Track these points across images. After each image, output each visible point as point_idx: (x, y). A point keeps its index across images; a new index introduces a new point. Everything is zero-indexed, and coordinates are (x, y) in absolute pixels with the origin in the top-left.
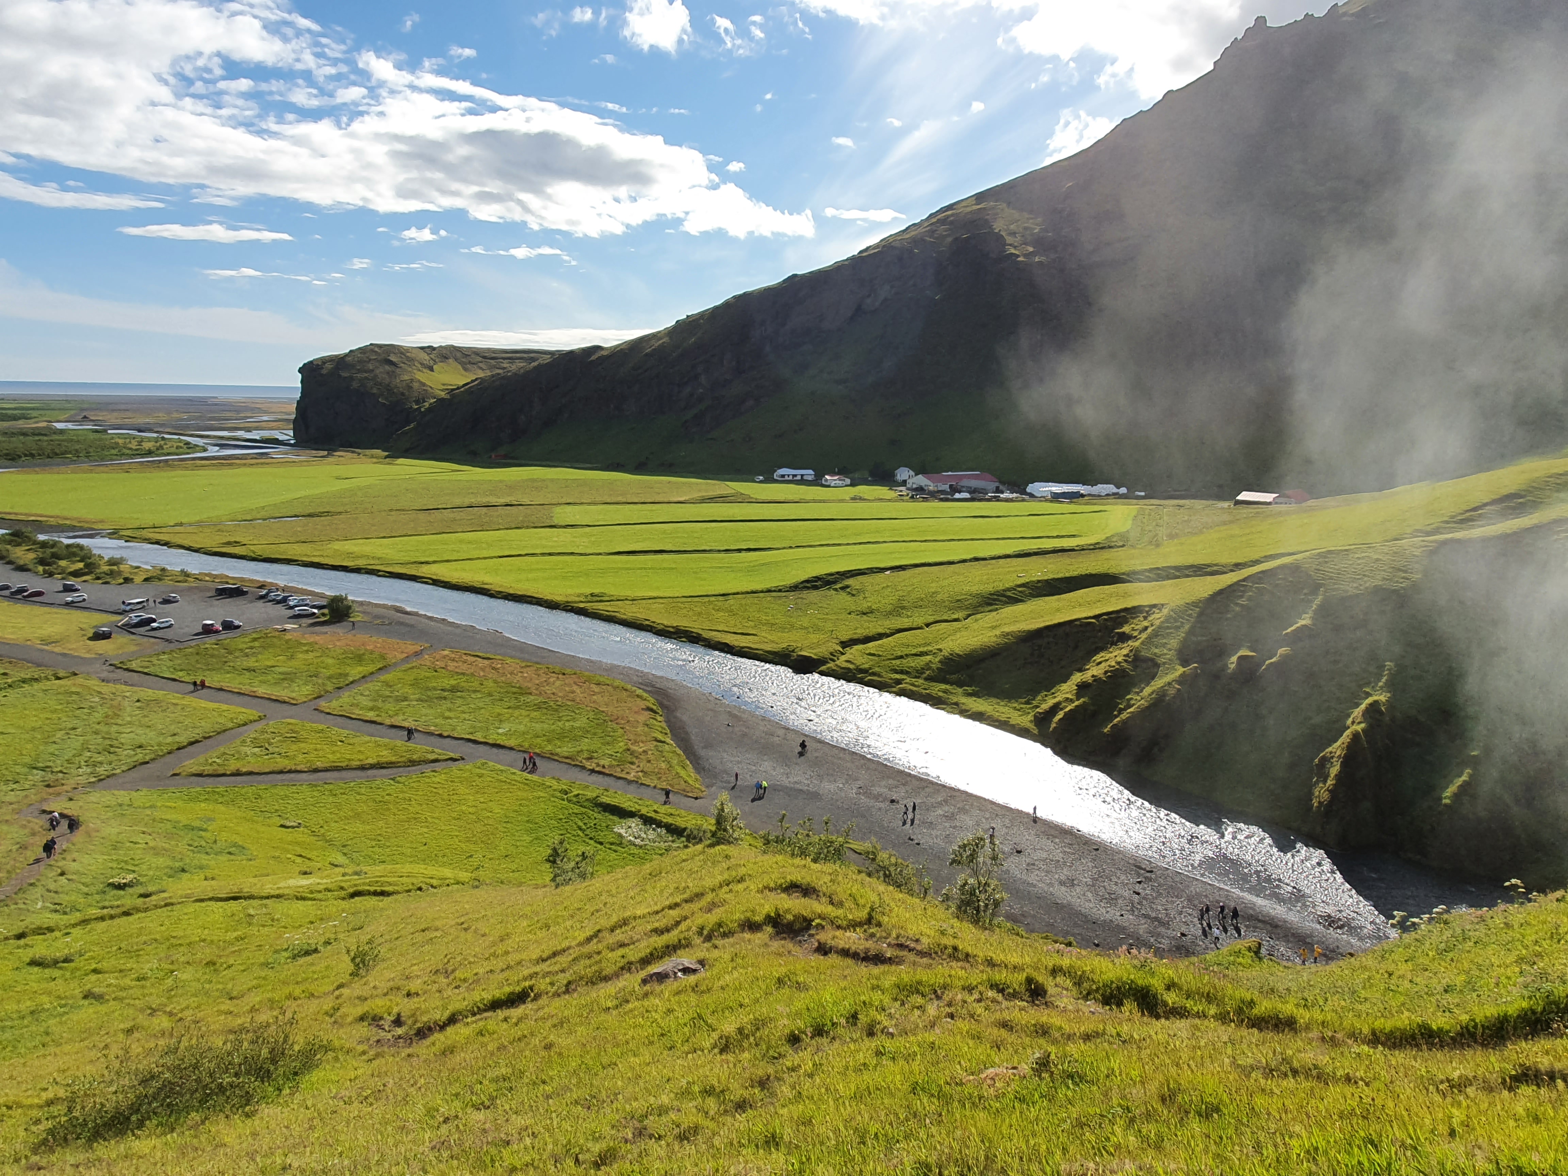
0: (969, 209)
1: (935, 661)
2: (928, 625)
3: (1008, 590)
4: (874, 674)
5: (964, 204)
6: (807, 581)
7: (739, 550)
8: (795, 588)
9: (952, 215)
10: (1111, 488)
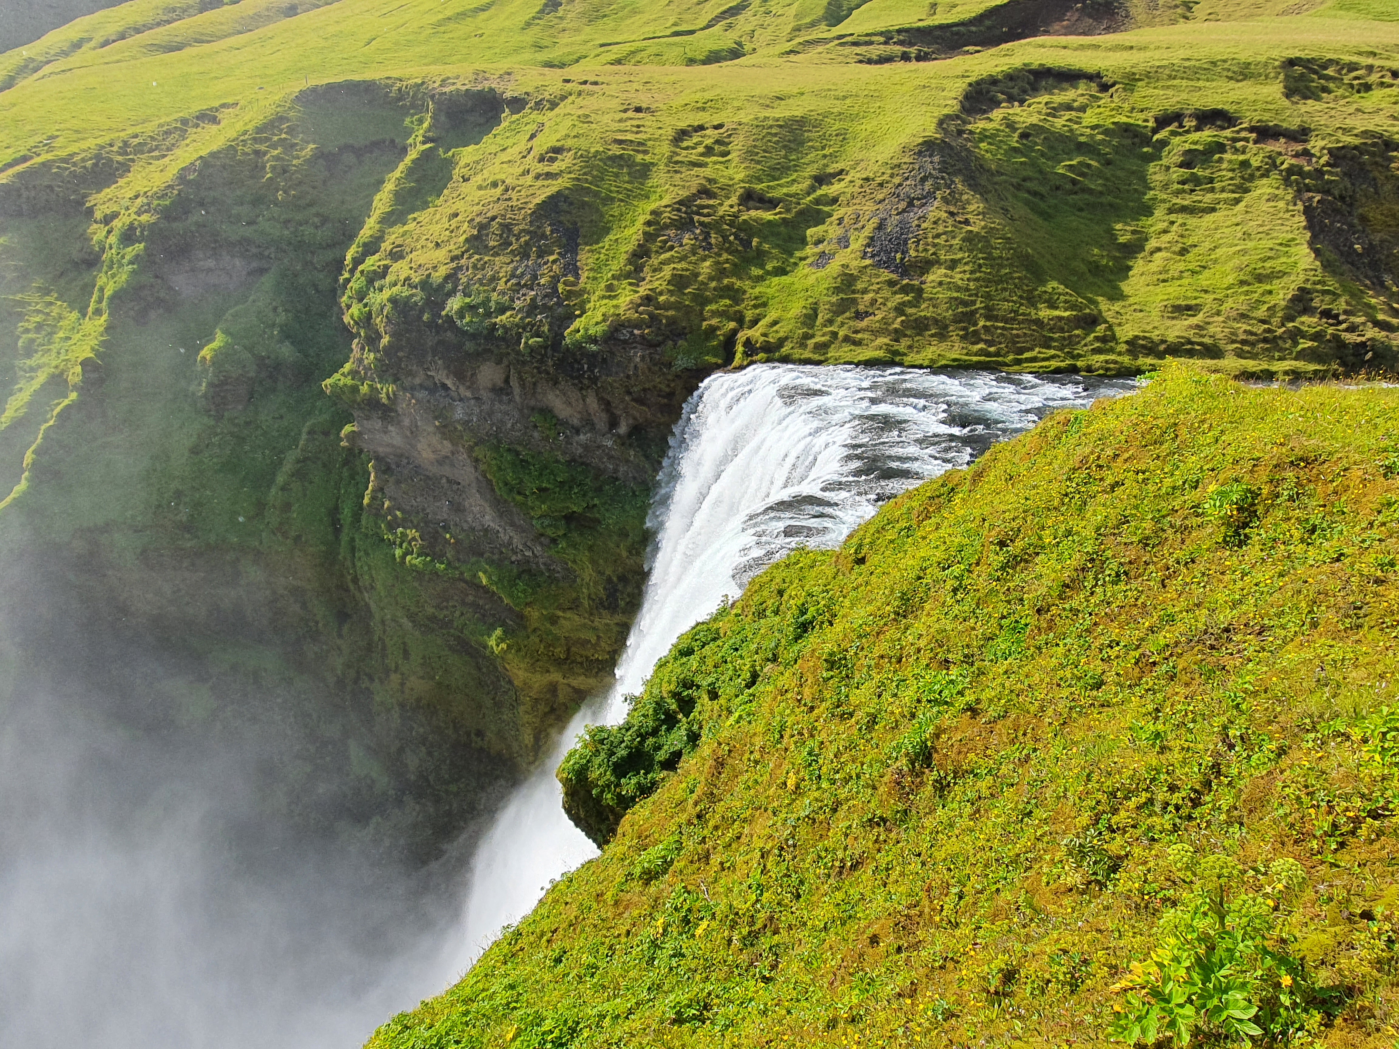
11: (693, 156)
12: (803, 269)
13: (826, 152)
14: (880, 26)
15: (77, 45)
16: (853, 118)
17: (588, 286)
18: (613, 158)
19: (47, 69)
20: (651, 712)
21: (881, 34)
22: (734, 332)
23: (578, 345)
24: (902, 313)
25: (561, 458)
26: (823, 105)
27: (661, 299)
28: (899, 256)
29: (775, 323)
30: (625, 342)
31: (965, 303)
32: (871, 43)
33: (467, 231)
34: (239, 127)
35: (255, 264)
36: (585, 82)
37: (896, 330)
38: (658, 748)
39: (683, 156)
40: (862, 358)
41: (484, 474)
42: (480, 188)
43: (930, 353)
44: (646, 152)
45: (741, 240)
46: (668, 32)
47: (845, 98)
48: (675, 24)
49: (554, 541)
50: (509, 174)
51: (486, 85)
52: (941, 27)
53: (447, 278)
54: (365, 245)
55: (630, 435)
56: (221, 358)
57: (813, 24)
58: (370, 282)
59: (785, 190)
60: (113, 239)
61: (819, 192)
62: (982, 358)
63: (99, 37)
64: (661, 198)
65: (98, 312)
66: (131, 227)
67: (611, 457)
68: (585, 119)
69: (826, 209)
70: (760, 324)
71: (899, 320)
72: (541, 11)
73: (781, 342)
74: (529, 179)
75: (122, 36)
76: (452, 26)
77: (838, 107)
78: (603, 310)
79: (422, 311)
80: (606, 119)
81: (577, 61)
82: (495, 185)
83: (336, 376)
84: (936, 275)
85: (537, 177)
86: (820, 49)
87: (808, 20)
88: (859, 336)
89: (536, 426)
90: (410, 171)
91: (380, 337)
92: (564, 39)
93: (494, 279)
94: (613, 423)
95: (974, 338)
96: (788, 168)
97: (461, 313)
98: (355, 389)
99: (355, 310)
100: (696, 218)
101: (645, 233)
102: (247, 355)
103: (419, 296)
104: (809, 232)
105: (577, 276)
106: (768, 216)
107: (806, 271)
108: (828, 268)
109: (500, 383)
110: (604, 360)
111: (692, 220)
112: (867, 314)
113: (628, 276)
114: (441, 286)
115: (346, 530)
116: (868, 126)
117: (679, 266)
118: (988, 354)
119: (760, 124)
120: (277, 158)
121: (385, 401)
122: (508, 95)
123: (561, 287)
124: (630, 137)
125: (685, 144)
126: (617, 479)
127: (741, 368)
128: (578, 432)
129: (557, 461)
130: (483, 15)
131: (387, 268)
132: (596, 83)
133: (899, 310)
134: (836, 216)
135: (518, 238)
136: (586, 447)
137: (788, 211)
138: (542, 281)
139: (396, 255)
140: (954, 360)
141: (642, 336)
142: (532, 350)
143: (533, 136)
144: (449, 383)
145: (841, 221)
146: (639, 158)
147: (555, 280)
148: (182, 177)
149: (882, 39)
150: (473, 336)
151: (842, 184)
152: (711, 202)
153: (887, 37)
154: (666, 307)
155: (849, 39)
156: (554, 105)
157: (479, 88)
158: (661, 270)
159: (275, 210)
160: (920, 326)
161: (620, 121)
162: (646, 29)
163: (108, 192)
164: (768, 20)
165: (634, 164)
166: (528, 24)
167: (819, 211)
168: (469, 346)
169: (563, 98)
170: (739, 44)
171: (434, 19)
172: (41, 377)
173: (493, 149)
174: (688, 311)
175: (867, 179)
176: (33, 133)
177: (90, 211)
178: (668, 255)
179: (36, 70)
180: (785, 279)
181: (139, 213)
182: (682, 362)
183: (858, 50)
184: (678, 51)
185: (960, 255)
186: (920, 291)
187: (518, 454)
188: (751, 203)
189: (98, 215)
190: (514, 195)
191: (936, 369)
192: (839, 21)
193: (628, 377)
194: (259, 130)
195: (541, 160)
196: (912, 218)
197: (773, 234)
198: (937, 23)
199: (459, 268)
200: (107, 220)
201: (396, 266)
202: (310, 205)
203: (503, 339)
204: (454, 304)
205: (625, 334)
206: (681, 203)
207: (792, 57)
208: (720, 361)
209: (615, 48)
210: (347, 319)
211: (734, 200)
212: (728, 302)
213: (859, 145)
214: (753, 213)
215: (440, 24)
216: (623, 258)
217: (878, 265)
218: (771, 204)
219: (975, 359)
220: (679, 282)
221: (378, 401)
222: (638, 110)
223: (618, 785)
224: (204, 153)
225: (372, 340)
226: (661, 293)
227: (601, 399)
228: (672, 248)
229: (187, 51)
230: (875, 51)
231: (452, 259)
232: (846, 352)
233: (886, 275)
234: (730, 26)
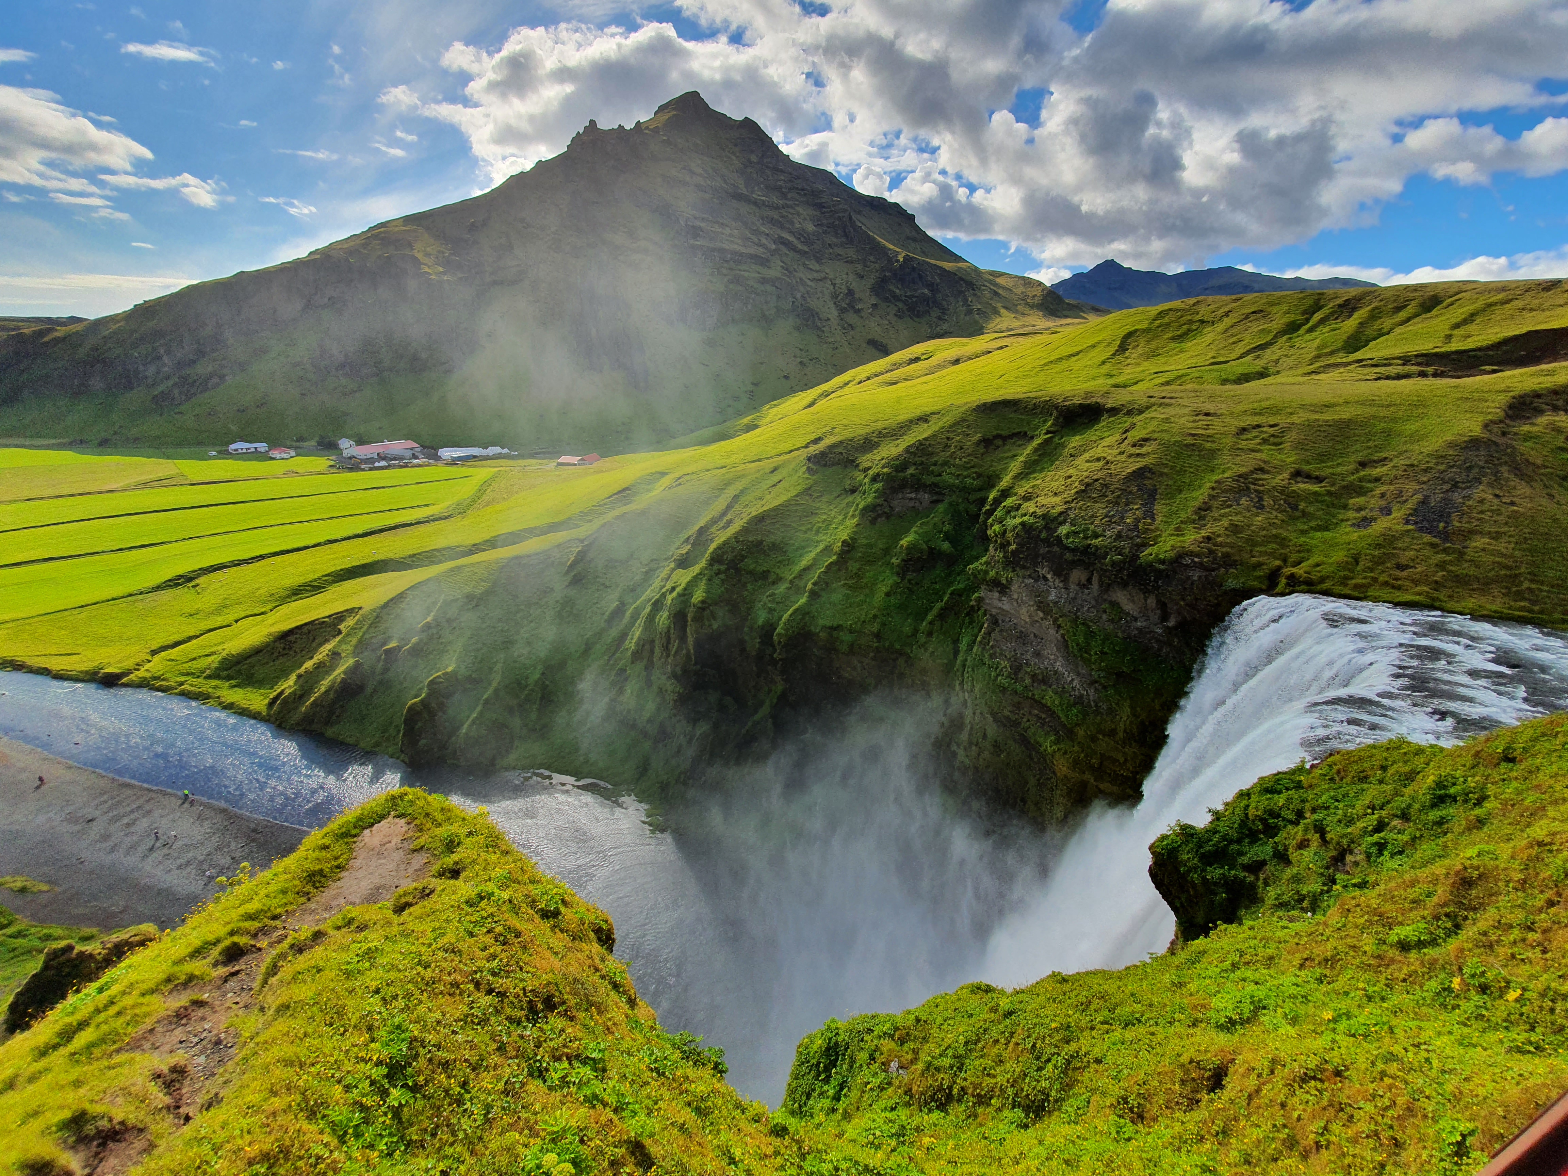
0: (397, 229)
1: (214, 661)
2: (237, 621)
3: (315, 580)
4: (164, 680)
5: (394, 224)
6: (170, 580)
7: (131, 548)
8: (158, 588)
9: (384, 232)
10: (497, 450)
11: (1252, 444)
12: (1345, 528)
13: (1370, 444)
14: (1398, 351)
15: (846, 384)
16: (1395, 420)
17: (1161, 527)
18: (1187, 445)
19: (832, 396)
20: (1236, 825)
21: (1400, 358)
22: (1279, 568)
23: (1150, 565)
24: (1444, 569)
25: (1120, 635)
26: (1368, 411)
27: (1219, 539)
28: (1442, 525)
29: (1318, 565)
30: (1187, 565)
31: (1507, 567)
32: (1390, 365)
33: (1077, 486)
34: (940, 424)
35: (935, 498)
36: (1164, 398)
37: (1436, 582)
38: (1241, 854)
39: (1243, 444)
40: (1401, 599)
41: (1063, 636)
42: (1088, 461)
43: (1470, 603)
44: (1214, 442)
45: (1289, 504)
46: (1207, 363)
47: (1389, 406)
48: (1214, 357)
49: (1105, 687)
50: (1111, 454)
51: (1094, 400)
52: (1458, 352)
53: (1061, 513)
54: (1003, 491)
55: (1175, 628)
56: (911, 548)
57: (1332, 353)
58: (1009, 512)
59: (1331, 470)
60: (866, 480)
61: (1362, 473)
62: (1526, 614)
63: (857, 380)
64: (1224, 472)
65: (853, 516)
66: (878, 475)
67: (1158, 641)
68: (1167, 420)
69: (1369, 485)
70: (1303, 564)
71: (1440, 574)
72: (1114, 354)
73: (1322, 580)
74: (1123, 458)
75: (869, 379)
76: (1052, 366)
77: (1383, 412)
78: (1171, 543)
79: (1040, 532)
80: (1182, 421)
81: (1136, 383)
82: (1098, 460)
83: (976, 564)
84: (1479, 542)
85: (1130, 456)
86: (1342, 370)
87: (1328, 350)
88: (1400, 582)
89: (1105, 612)
90: (1036, 450)
91: (1009, 544)
92: (1128, 370)
93: (1094, 516)
94: (1164, 618)
95: (1519, 596)
96: (1335, 455)
97: (1067, 536)
98: (986, 572)
99: (996, 528)
100: (1252, 487)
101: (1209, 495)
102: (924, 546)
103: (1041, 523)
104: (1351, 501)
105: (1153, 519)
106: (1315, 488)
107: (1347, 530)
108: (1370, 530)
109: (1084, 581)
110: (1167, 576)
111: (1248, 488)
112: (1407, 567)
113: (1193, 522)
114: (1056, 518)
115: (961, 654)
116: (1411, 427)
117: (1235, 518)
118: (1529, 611)
119: (1310, 425)
120: (959, 441)
121: (1004, 582)
122: (1108, 406)
123: (1141, 525)
124: (1201, 432)
125: (1245, 437)
126: (1159, 656)
127: (1282, 594)
128: (1136, 619)
129: (1117, 636)
130: (1074, 359)
131: (1020, 505)
132: (1171, 398)
133: (1441, 566)
134: (1378, 492)
135: (1113, 492)
136: (1140, 630)
137: (1333, 485)
138: (1128, 521)
139: (1027, 498)
140: (1495, 612)
141: (1201, 564)
142: (1114, 564)
143: (1126, 431)
144: (1049, 576)
145: (1383, 495)
146: (1208, 445)
147: (1137, 520)
148: (907, 450)
149: (1400, 362)
150: (1073, 551)
151: (1385, 468)
152: (1265, 476)
153: (1406, 360)
154: (1221, 545)
155: (1370, 362)
156: (1141, 412)
157: (1089, 402)
158: (1220, 520)
159: (953, 470)
160: (1461, 581)
161: (1194, 421)
162: (1189, 362)
163: (868, 456)
164: (1292, 351)
165: (1204, 449)
166: (1104, 362)
167: (1361, 487)
168: (1068, 556)
169: (1148, 408)
170: (1266, 368)
171: (1043, 362)
172: (821, 546)
173: (1094, 438)
174: (1240, 550)
175: (1412, 465)
176: (825, 426)
177: (858, 465)
178: (1227, 510)
179: (827, 396)
180: (1327, 535)
181: (883, 467)
182: (1232, 583)
183: (1377, 370)
184: (1213, 375)
185: (1505, 529)
186: (1461, 554)
187: (1089, 627)
188: (1299, 479)
189: (861, 468)
190: (1112, 467)
191: (1476, 617)
192: (1357, 349)
193: (1185, 589)
194: (951, 426)
195: (1134, 446)
196: (1457, 497)
197: (1317, 501)
198: (1454, 349)
199: (1070, 509)
200: (866, 470)
201: (1026, 505)
202: (973, 467)
203: (1094, 554)
204: (1064, 530)
205: (1187, 561)
206: (1240, 476)
207: (1313, 376)
208: (1264, 587)
209: (1166, 375)
210: (989, 532)
211: (1286, 475)
212: (1275, 546)
213: (1403, 440)
214: (1302, 486)
215: (1045, 365)
216: (1190, 511)
217: (1421, 530)
218: (1319, 480)
219: (1517, 613)
220: (1235, 529)
221: (999, 582)
222: (1207, 414)
223: (1203, 870)
224: (920, 438)
225: (1004, 546)
226: (1219, 536)
227: (1159, 601)
228: (1230, 506)
229: (900, 385)
230: (1393, 370)
231: (1066, 503)
232: (1385, 593)
233: (1428, 538)
234: (1258, 357)
